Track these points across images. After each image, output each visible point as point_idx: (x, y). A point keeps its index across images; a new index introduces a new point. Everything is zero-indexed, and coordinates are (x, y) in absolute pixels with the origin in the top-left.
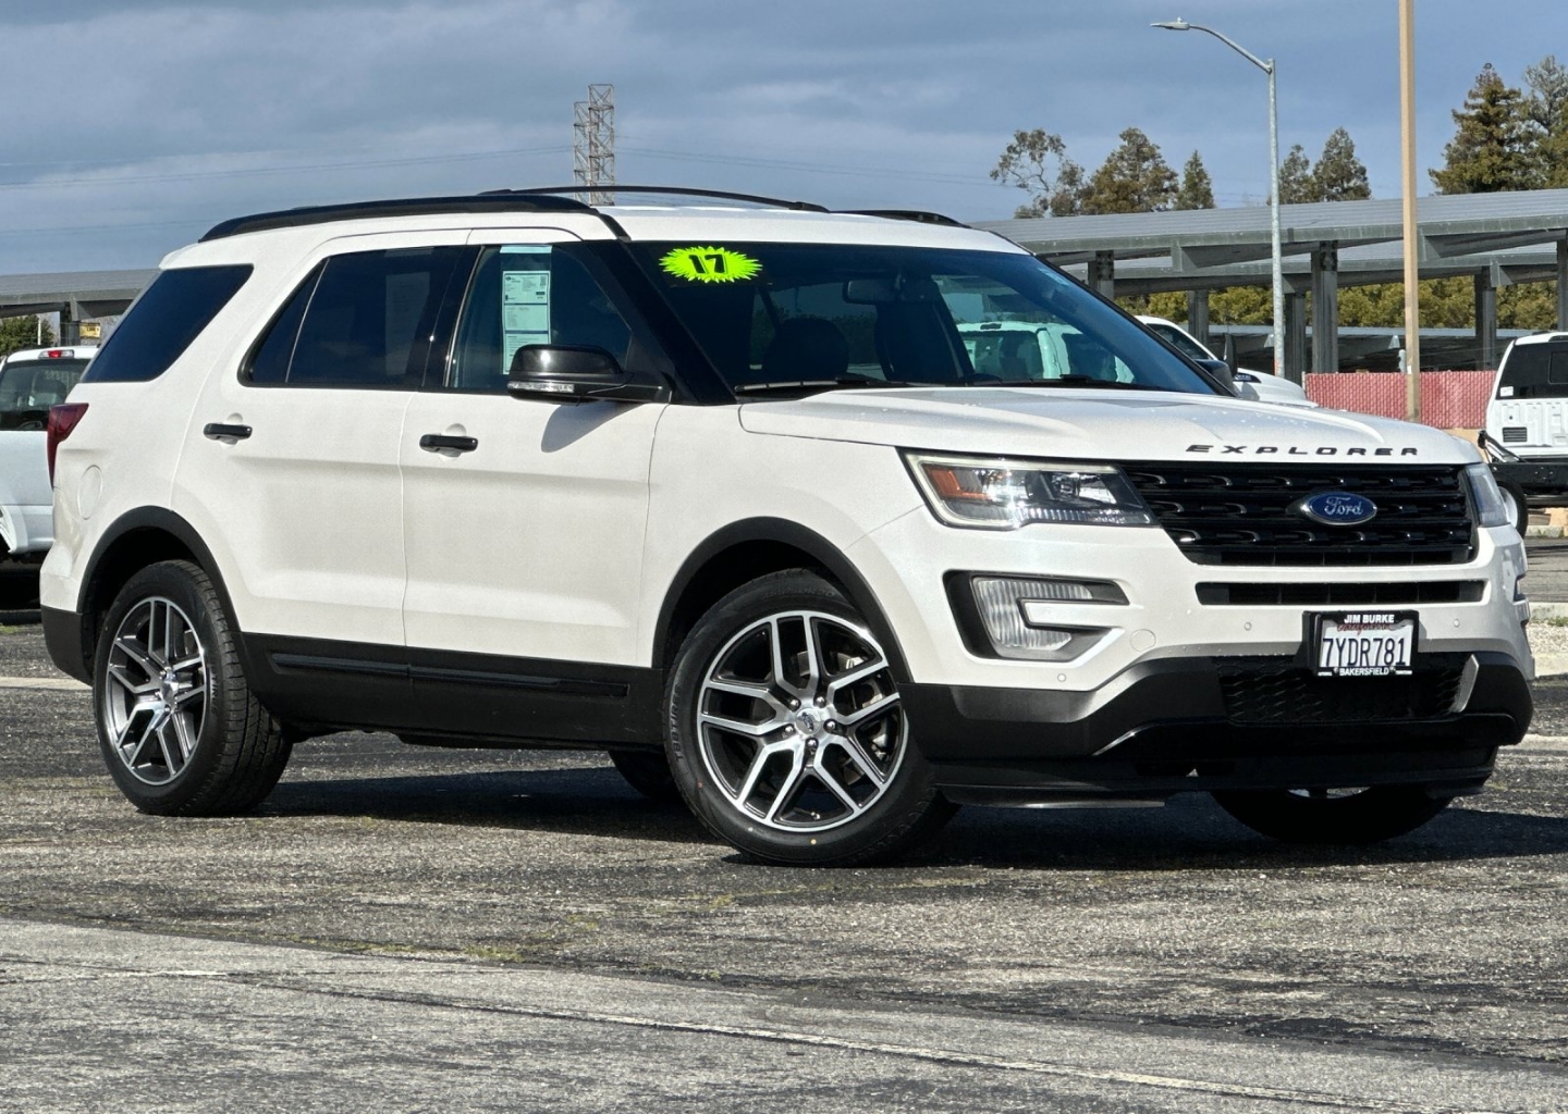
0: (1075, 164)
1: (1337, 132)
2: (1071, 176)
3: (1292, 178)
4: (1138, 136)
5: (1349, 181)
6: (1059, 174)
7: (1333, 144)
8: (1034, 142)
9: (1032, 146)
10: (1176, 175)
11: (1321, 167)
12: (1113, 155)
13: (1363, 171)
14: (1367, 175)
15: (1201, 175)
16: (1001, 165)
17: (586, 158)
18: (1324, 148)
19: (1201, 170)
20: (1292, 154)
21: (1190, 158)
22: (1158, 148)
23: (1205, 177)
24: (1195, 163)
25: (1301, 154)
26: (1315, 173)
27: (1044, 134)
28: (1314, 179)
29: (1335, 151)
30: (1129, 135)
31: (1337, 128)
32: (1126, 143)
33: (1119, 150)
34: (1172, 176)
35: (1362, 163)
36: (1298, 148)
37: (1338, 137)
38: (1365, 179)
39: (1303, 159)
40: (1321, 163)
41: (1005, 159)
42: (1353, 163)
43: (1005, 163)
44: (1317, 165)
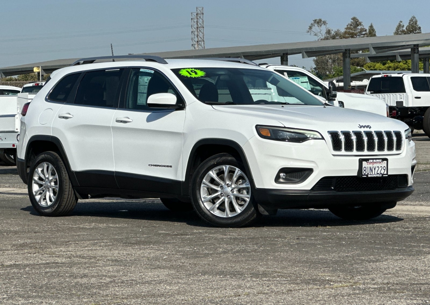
0: (330, 29)
1: (412, 17)
2: (329, 32)
3: (399, 30)
4: (356, 19)
5: (416, 31)
6: (325, 31)
7: (411, 20)
8: (319, 22)
9: (318, 23)
10: (367, 30)
11: (408, 27)
12: (349, 24)
13: (420, 28)
14: (421, 29)
15: (373, 30)
16: (309, 29)
17: (195, 28)
18: (409, 22)
19: (373, 29)
20: (399, 23)
21: (370, 25)
22: (362, 22)
23: (374, 30)
24: (371, 26)
25: (402, 24)
26: (406, 29)
27: (322, 20)
28: (406, 30)
29: (412, 22)
30: (354, 19)
31: (413, 16)
32: (352, 21)
33: (350, 23)
34: (366, 31)
35: (420, 26)
36: (401, 22)
37: (413, 18)
38: (421, 30)
39: (402, 25)
40: (408, 26)
41: (310, 27)
42: (417, 26)
43: (310, 28)
44: (407, 27)
